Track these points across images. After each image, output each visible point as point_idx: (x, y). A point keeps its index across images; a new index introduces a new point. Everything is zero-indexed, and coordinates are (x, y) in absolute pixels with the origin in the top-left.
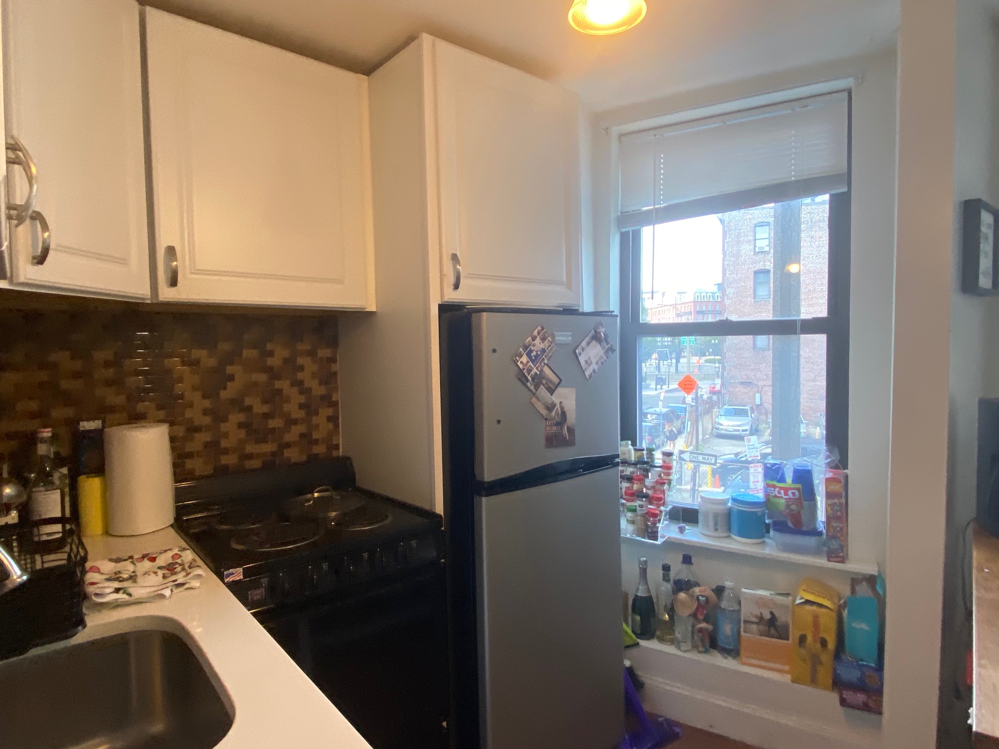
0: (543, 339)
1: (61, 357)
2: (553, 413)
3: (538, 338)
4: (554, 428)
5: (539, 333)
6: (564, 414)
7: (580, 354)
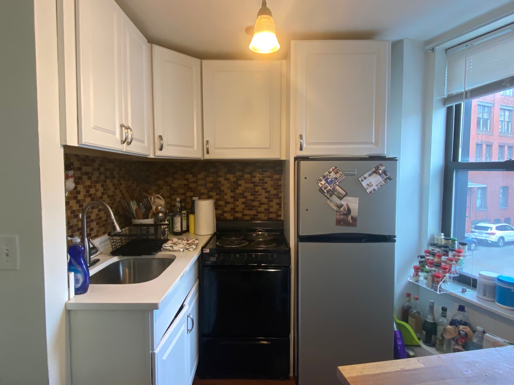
0: (336, 173)
1: (190, 177)
2: (342, 209)
3: (333, 172)
4: (342, 217)
5: (333, 170)
6: (349, 211)
7: (362, 181)
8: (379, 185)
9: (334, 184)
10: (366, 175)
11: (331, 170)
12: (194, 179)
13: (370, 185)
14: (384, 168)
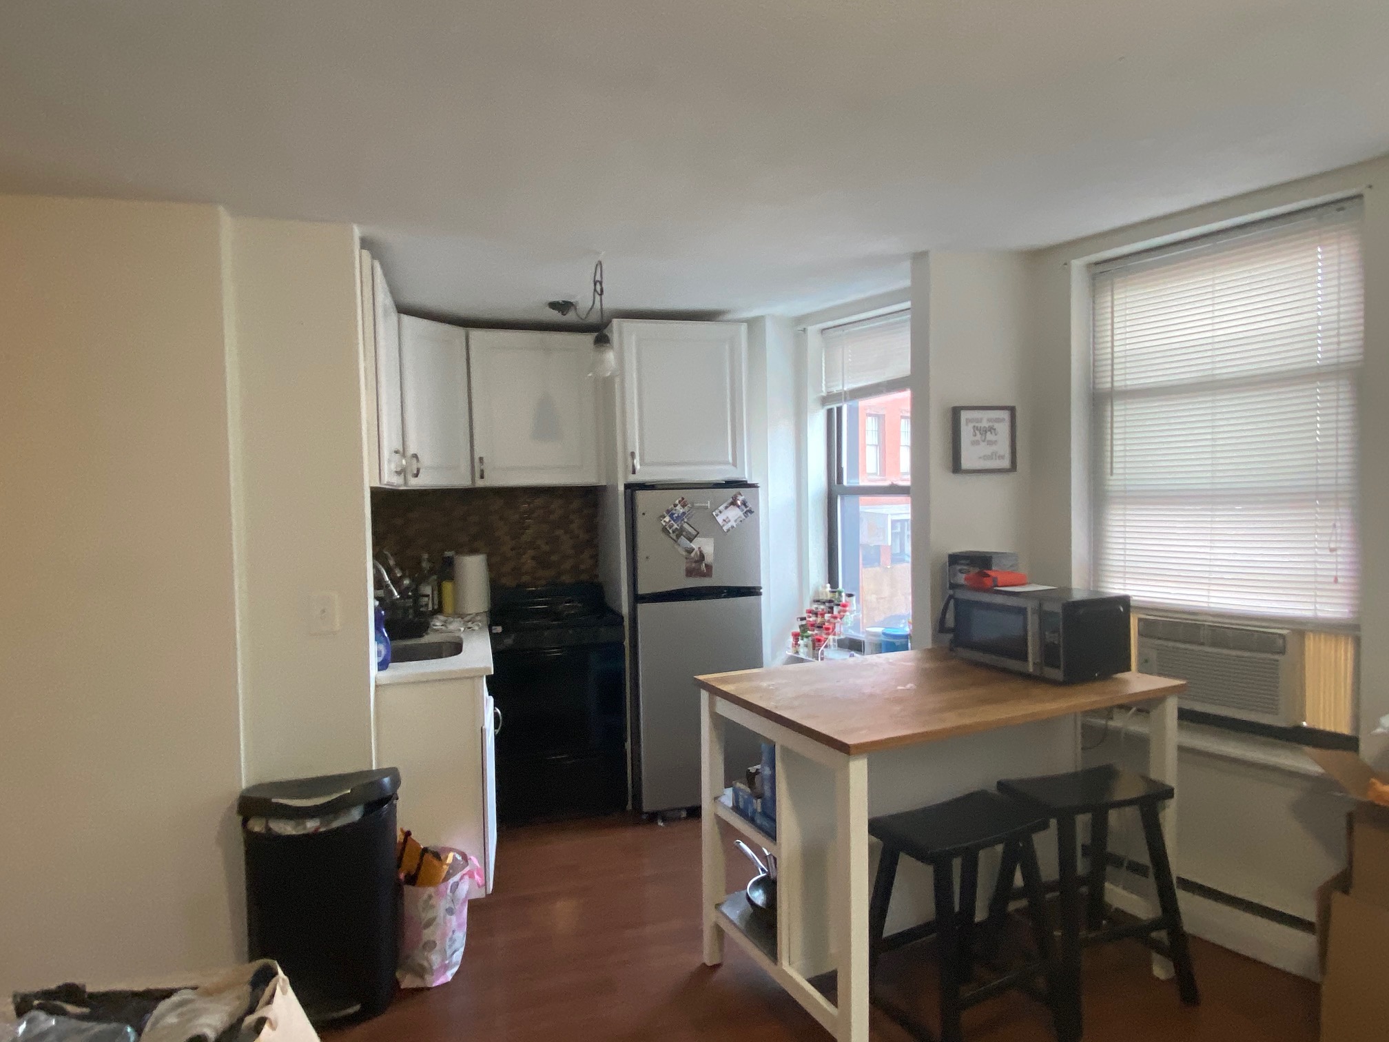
0: (683, 506)
2: (692, 555)
3: (679, 505)
4: (694, 565)
5: (680, 502)
6: (702, 557)
7: (717, 515)
8: (739, 520)
9: (681, 521)
10: (721, 508)
11: (677, 502)
13: (727, 521)
14: (743, 497)
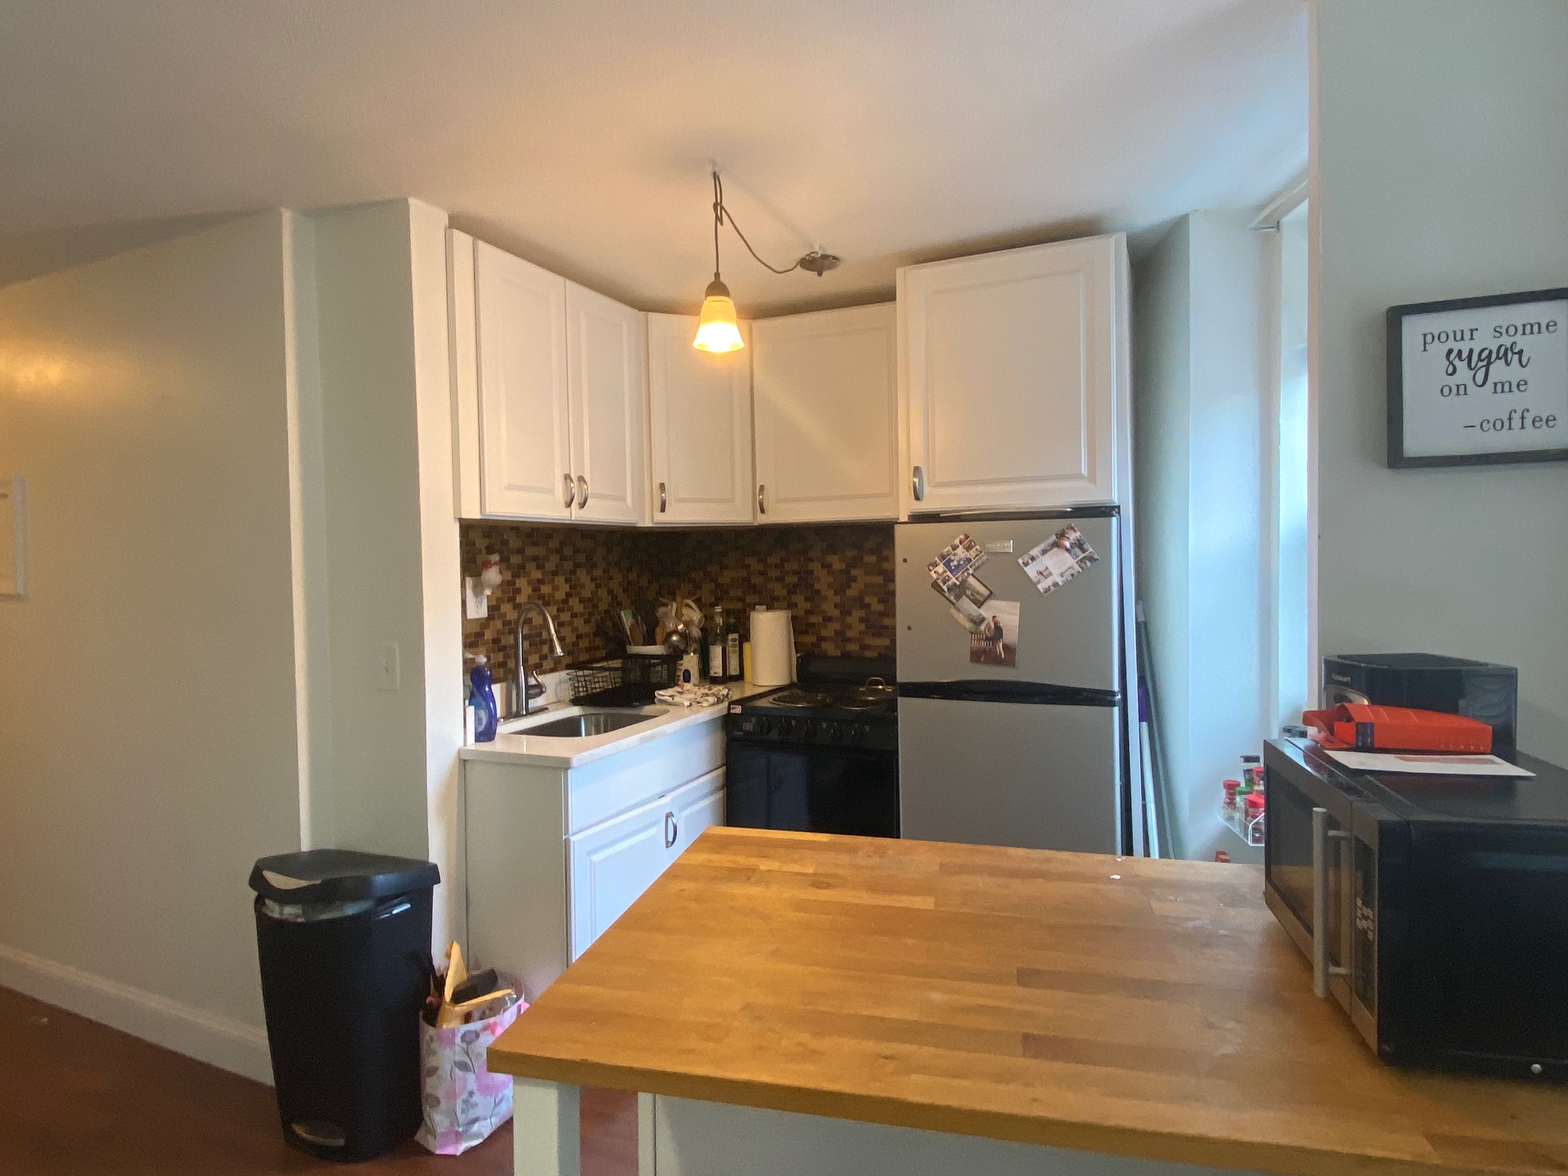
0: (968, 548)
2: (983, 627)
3: (961, 547)
4: (983, 644)
5: (961, 542)
6: (998, 630)
7: (1026, 564)
8: (1068, 573)
9: (963, 572)
10: (1035, 552)
11: (957, 542)
12: (760, 567)
13: (1045, 574)
14: (1078, 534)
